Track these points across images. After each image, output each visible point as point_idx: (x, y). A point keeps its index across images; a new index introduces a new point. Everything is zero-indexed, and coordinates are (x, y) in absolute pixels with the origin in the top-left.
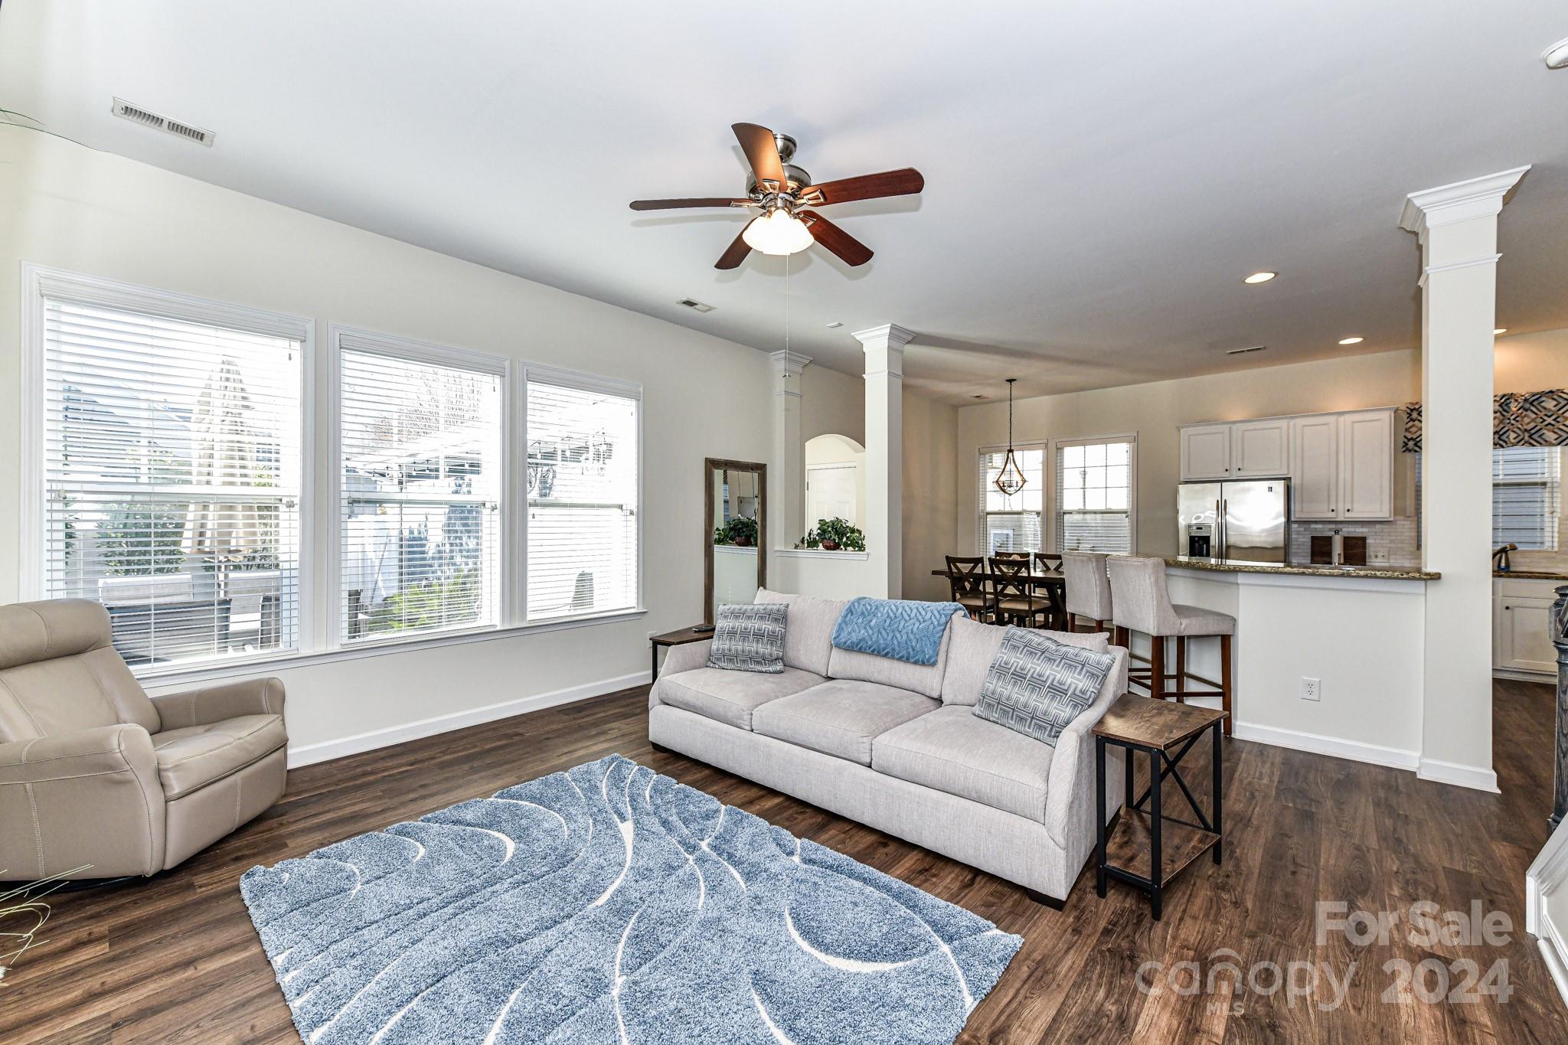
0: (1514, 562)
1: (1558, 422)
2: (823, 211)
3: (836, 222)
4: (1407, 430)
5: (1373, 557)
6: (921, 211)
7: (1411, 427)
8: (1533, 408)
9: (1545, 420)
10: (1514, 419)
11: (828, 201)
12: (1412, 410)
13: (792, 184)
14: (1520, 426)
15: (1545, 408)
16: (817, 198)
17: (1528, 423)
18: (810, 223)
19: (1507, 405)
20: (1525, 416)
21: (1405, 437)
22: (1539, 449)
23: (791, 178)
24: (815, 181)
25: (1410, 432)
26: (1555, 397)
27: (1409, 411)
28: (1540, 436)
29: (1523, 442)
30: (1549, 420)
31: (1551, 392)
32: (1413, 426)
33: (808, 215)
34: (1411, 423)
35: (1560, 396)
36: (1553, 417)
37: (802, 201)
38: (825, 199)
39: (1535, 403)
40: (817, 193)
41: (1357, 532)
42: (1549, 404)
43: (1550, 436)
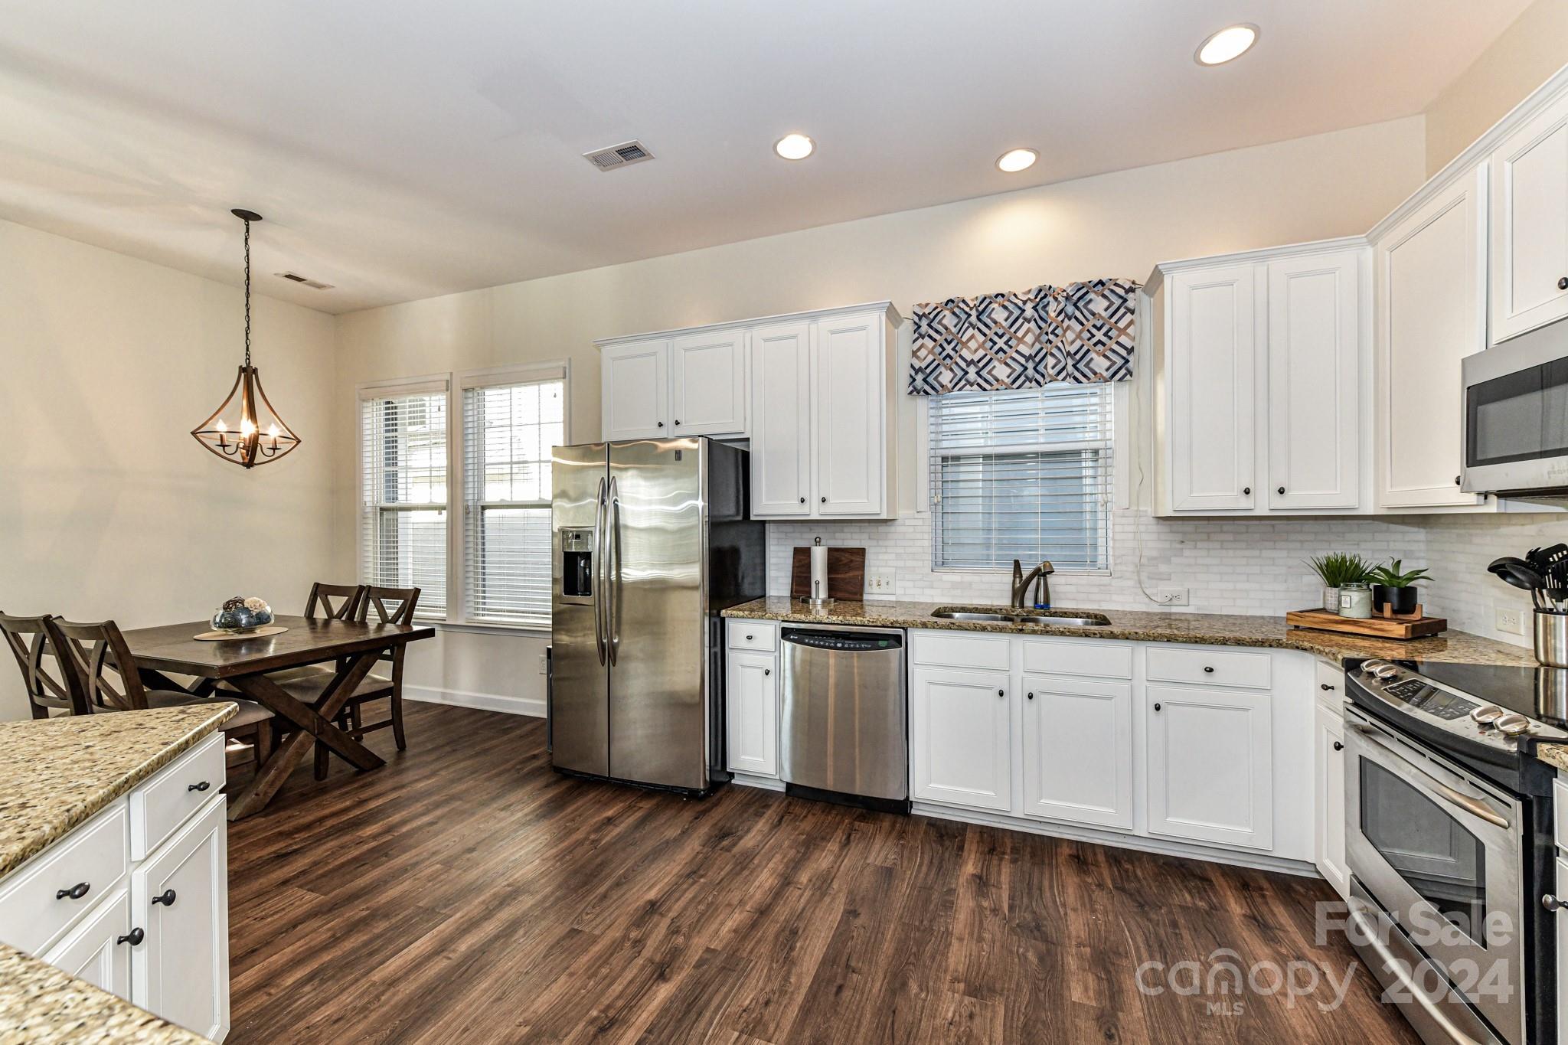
0: (1055, 592)
1: (1111, 338)
4: (914, 354)
5: (875, 583)
7: (919, 349)
8: (1078, 314)
9: (1093, 336)
10: (1053, 332)
12: (920, 317)
14: (1060, 345)
15: (1093, 314)
17: (1073, 342)
19: (1045, 307)
20: (1068, 327)
21: (912, 366)
22: (1087, 387)
25: (918, 358)
26: (1107, 293)
27: (916, 319)
28: (1087, 365)
29: (1064, 374)
30: (1099, 335)
31: (1101, 283)
32: (922, 346)
34: (920, 342)
35: (1112, 291)
36: (1104, 330)
39: (1081, 304)
41: (849, 540)
42: (1099, 305)
43: (1100, 364)
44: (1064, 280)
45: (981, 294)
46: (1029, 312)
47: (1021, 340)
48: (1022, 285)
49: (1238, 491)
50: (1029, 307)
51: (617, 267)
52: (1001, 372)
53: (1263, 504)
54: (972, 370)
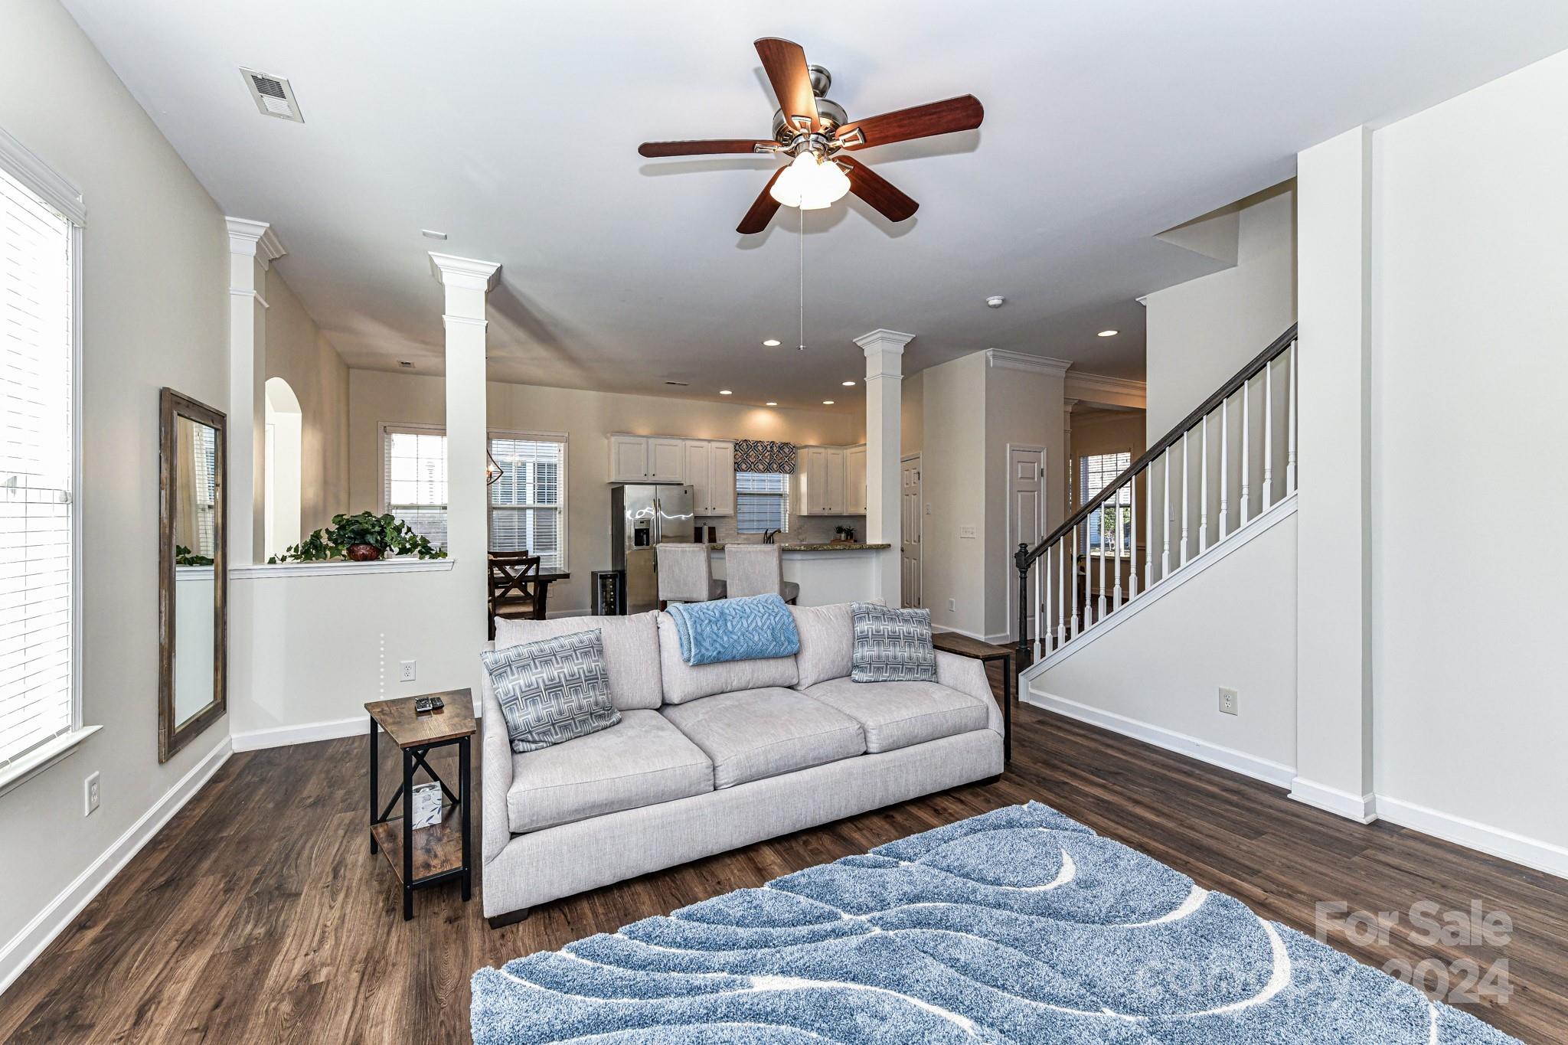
1: (790, 461)
2: (862, 157)
3: (874, 168)
6: (978, 150)
8: (781, 451)
9: (785, 459)
10: (774, 456)
11: (868, 143)
13: (826, 122)
15: (785, 452)
16: (855, 138)
17: (780, 460)
18: (847, 171)
19: (773, 448)
20: (779, 455)
21: (734, 460)
22: (783, 474)
23: (825, 115)
24: (852, 118)
25: (736, 457)
26: (789, 447)
27: (736, 444)
28: (783, 468)
29: (777, 469)
31: (787, 443)
32: (737, 454)
33: (844, 161)
34: (737, 452)
36: (788, 458)
37: (838, 143)
38: (865, 140)
39: (782, 449)
40: (856, 132)
41: (712, 524)
42: (787, 450)
43: (787, 468)
44: (778, 441)
45: (756, 439)
46: (769, 448)
47: (766, 457)
48: (766, 439)
49: (821, 509)
50: (769, 447)
51: (602, 393)
52: (761, 467)
53: (826, 513)
54: (753, 465)
